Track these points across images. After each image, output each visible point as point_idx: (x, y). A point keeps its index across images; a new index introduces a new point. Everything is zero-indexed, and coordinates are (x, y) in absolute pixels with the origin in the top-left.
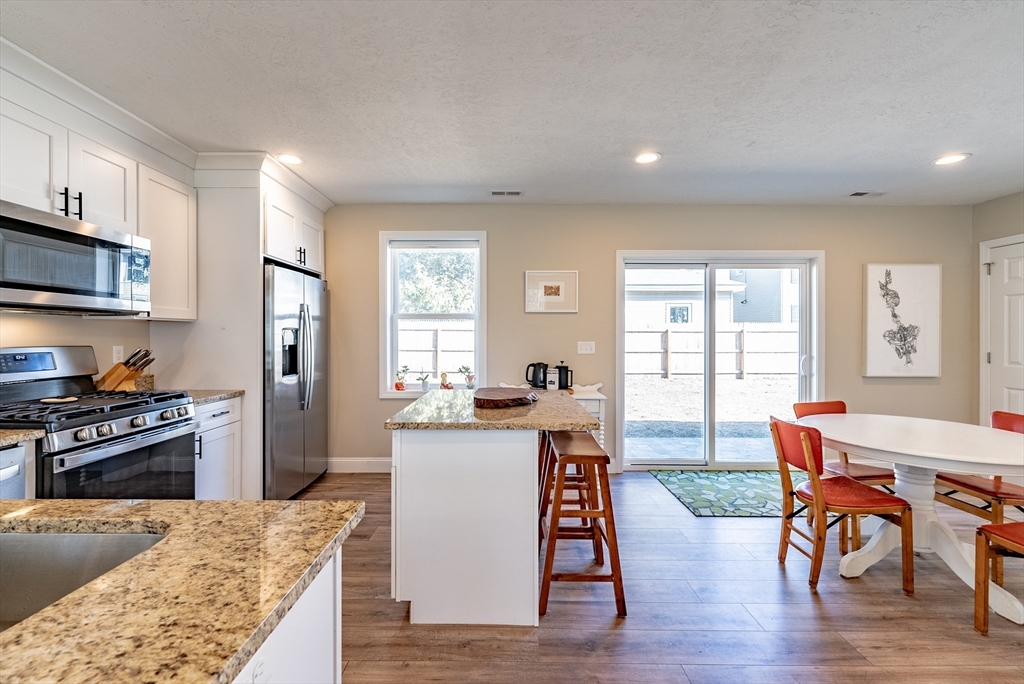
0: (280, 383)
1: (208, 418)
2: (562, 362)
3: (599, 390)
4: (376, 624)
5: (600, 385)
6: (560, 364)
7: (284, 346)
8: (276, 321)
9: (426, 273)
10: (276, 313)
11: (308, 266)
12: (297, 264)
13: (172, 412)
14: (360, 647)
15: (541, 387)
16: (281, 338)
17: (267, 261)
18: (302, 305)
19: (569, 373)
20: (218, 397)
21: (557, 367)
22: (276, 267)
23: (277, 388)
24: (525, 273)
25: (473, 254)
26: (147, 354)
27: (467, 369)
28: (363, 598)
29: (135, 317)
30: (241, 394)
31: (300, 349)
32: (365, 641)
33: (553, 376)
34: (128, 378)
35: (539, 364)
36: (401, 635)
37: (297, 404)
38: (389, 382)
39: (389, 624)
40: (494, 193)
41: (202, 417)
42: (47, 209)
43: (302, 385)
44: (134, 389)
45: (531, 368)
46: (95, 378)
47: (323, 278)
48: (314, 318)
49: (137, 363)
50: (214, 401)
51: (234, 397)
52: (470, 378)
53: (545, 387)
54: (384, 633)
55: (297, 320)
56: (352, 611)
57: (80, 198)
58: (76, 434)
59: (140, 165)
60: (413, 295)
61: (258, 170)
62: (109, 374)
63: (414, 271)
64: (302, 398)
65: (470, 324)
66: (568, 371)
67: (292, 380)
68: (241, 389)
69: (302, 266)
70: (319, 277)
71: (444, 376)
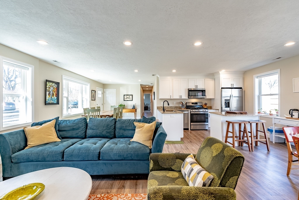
7: (225, 102)
11: (235, 87)
12: (231, 87)
13: (207, 110)
22: (223, 89)
23: (224, 109)
30: (218, 110)
31: (230, 103)
33: (295, 113)
34: (205, 106)
42: (194, 88)
43: (231, 110)
47: (243, 88)
49: (206, 104)
50: (212, 110)
52: (277, 113)
55: (229, 97)
57: (197, 86)
59: (205, 79)
67: (228, 108)
70: (241, 88)
71: (270, 111)
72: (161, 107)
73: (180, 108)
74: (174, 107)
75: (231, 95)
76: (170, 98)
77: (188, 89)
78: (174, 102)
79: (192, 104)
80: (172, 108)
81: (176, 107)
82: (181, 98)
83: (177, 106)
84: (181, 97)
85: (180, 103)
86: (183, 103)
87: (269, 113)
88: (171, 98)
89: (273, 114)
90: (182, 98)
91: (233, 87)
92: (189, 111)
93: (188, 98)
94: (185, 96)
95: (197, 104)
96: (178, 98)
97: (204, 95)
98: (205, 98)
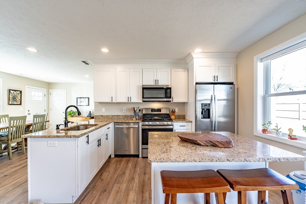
0: (200, 121)
1: (179, 126)
7: (203, 109)
11: (220, 81)
12: (214, 82)
17: (196, 84)
22: (201, 85)
23: (198, 122)
30: (192, 122)
31: (211, 110)
34: (172, 115)
37: (210, 128)
41: (177, 126)
42: (153, 84)
43: (212, 122)
46: (169, 115)
47: (235, 83)
57: (158, 81)
58: (145, 123)
59: (172, 69)
64: (212, 127)
67: (206, 120)
68: (191, 120)
70: (232, 84)
72: (101, 117)
74: (123, 116)
75: (212, 96)
76: (111, 101)
78: (124, 109)
79: (152, 111)
80: (119, 117)
81: (125, 116)
83: (128, 114)
84: (129, 100)
85: (129, 110)
86: (134, 110)
88: (114, 101)
90: (132, 101)
91: (216, 82)
93: (143, 101)
94: (137, 98)
95: (160, 111)
97: (169, 95)
98: (172, 102)
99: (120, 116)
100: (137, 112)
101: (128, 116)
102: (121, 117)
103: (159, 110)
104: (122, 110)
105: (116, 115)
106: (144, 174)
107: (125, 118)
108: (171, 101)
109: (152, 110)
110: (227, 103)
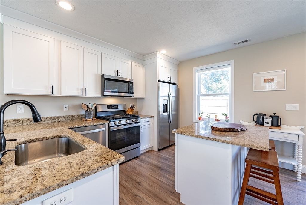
0: (162, 115)
1: (144, 122)
2: (275, 114)
3: (301, 130)
4: (170, 196)
5: (303, 127)
6: (274, 115)
7: (163, 105)
8: (161, 98)
9: (225, 80)
10: (161, 96)
11: (171, 82)
12: (168, 81)
13: (138, 120)
14: (163, 201)
15: (261, 124)
16: (162, 102)
17: (159, 81)
18: (169, 93)
19: (279, 119)
20: (147, 117)
21: (271, 116)
22: (161, 83)
23: (161, 116)
24: (253, 74)
25: (228, 70)
26: (134, 106)
27: (226, 114)
28: (171, 185)
29: (131, 97)
30: (153, 117)
31: (168, 105)
32: (165, 200)
33: (268, 120)
34: (131, 111)
35: (261, 114)
36: (176, 204)
37: (167, 121)
38: (197, 117)
39: (174, 198)
40: (235, 44)
41: (143, 122)
42: (114, 76)
43: (169, 116)
44: (132, 114)
45: (256, 116)
46: (126, 111)
47: (177, 85)
48: (173, 97)
49: (132, 108)
50: (145, 118)
51: (151, 117)
52: (227, 118)
53: (263, 125)
54: (171, 200)
55: (167, 97)
56: (166, 188)
57: (120, 72)
58: (115, 123)
59: (132, 62)
60: (220, 88)
61: (156, 57)
62: (128, 110)
63: (221, 79)
64: (169, 119)
65: (228, 97)
66: (278, 118)
67: (166, 114)
68: (153, 115)
69: (170, 82)
71: (216, 116)
73: (80, 118)
74: (64, 117)
76: (50, 94)
77: (102, 76)
78: (65, 106)
79: (108, 108)
80: (56, 120)
81: (69, 116)
82: (84, 95)
83: (73, 113)
84: (84, 92)
85: (81, 107)
86: (88, 107)
87: (214, 118)
88: (55, 94)
89: (220, 119)
90: (88, 95)
92: (105, 127)
93: (102, 95)
94: (94, 91)
95: (118, 108)
96: (76, 94)
97: (131, 90)
98: (133, 97)
99: (59, 117)
100: (91, 110)
101: (73, 116)
102: (60, 120)
103: (116, 107)
104: (63, 108)
105: (51, 117)
106: (139, 184)
107: (69, 120)
108: (131, 96)
109: (108, 106)
110: (176, 99)
